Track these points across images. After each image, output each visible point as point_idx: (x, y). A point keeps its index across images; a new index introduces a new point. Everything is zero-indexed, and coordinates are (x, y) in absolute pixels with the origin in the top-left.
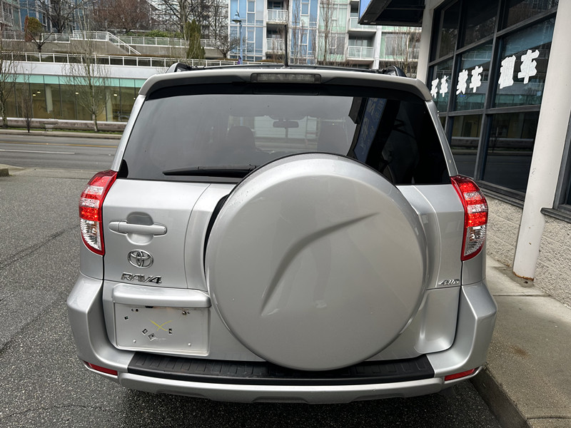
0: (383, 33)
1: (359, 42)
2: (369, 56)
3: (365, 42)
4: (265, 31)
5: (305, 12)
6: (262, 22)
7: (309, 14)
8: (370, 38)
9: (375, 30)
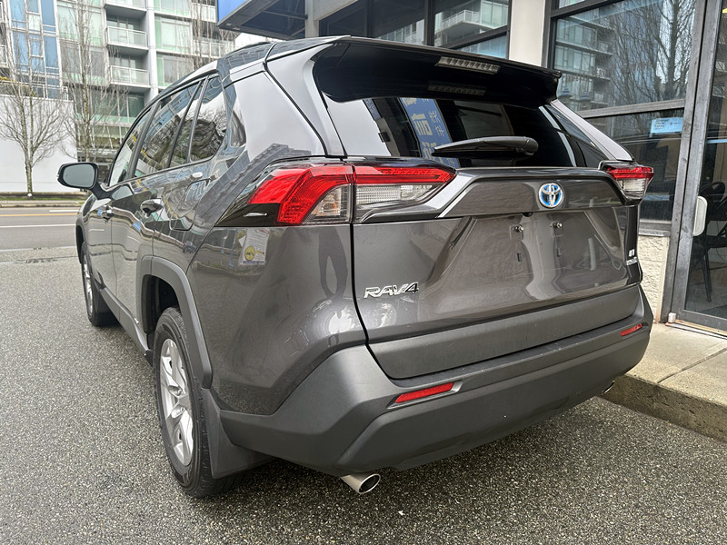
0: (158, 53)
1: (125, 61)
2: (143, 82)
3: (133, 62)
5: (33, 9)
7: (40, 13)
8: (140, 58)
9: (146, 48)
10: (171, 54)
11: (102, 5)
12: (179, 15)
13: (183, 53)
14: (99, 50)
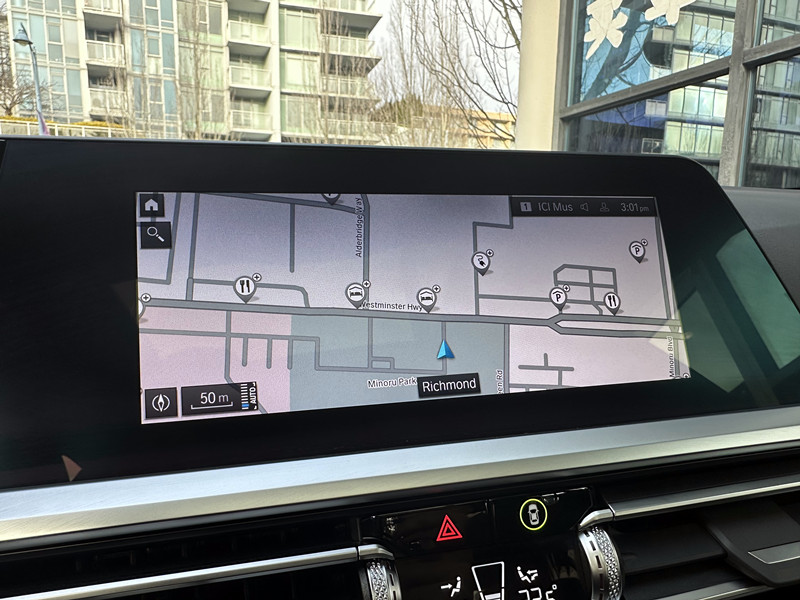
0: (282, 93)
1: (248, 105)
3: (255, 106)
4: (84, 76)
5: (153, 51)
6: (77, 61)
7: (161, 55)
8: (262, 99)
9: (268, 89)
10: (295, 94)
11: (225, 44)
12: (306, 49)
13: (308, 93)
14: (220, 94)
